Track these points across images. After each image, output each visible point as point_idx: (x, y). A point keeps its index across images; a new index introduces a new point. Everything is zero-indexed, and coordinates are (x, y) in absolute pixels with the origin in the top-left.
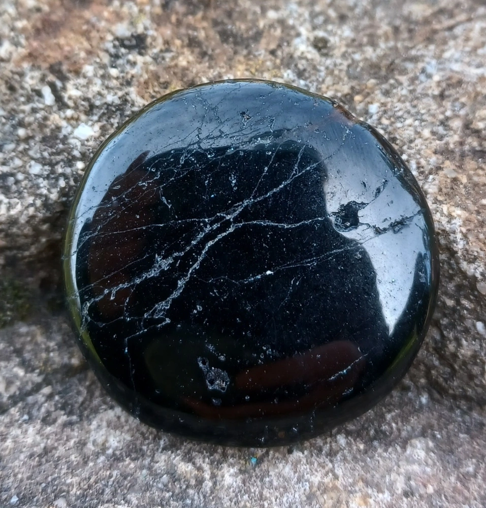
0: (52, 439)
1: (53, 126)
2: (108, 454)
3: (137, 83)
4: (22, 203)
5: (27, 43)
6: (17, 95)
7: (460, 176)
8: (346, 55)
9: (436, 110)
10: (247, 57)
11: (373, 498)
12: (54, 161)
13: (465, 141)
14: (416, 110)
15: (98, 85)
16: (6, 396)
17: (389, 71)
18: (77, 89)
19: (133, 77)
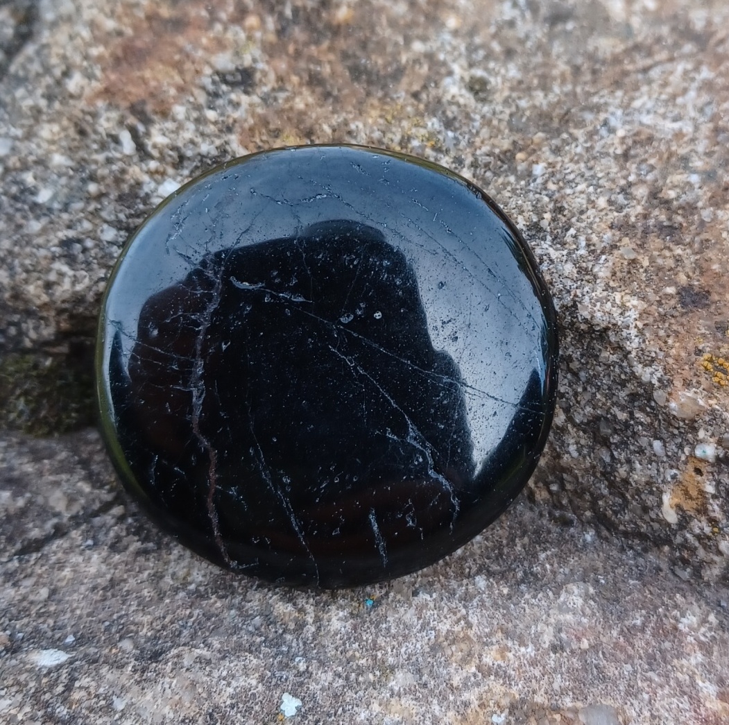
0: (121, 569)
1: (132, 182)
2: (189, 590)
3: (239, 130)
4: (90, 276)
5: (103, 75)
6: (89, 142)
7: (640, 258)
8: (510, 100)
9: (616, 174)
10: (382, 100)
11: (513, 652)
12: (132, 225)
13: (650, 213)
14: (592, 173)
15: (191, 131)
16: (67, 515)
17: (562, 123)
18: (164, 135)
19: (235, 121)
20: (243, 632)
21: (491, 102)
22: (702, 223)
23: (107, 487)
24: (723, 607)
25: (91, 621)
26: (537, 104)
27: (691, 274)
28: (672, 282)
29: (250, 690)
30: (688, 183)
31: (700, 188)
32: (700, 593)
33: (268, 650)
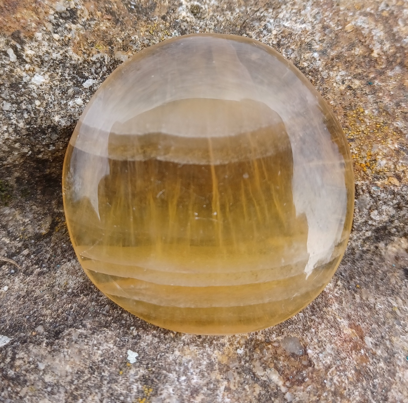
1: (17, 77)
2: (69, 293)
3: (72, 44)
10: (146, 22)
12: (19, 101)
15: (46, 46)
17: (242, 28)
18: (31, 49)
19: (69, 39)
20: (101, 315)
21: (204, 19)
22: (323, 79)
23: (18, 239)
24: (343, 276)
26: (228, 18)
29: (110, 351)
30: (313, 58)
31: (319, 60)
33: (115, 325)
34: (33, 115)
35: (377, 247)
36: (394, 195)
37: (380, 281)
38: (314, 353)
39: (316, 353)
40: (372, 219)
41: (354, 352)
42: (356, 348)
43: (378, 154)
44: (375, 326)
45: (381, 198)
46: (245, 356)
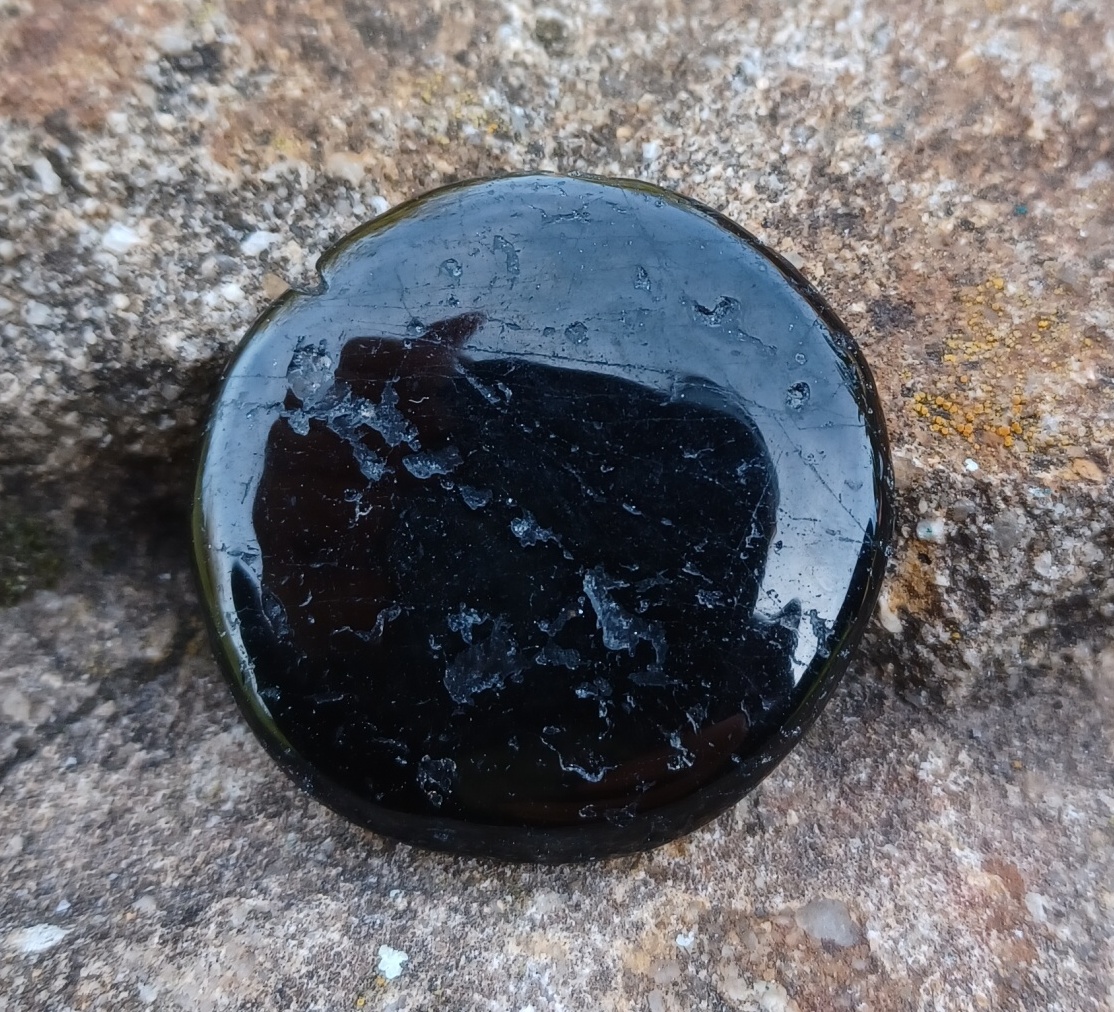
0: (123, 795)
1: (63, 233)
2: (225, 811)
3: (211, 139)
4: (20, 379)
7: (810, 265)
8: (599, 51)
9: (763, 145)
10: (413, 70)
11: (695, 842)
13: (817, 198)
14: (728, 147)
15: (139, 149)
16: (33, 725)
17: (677, 76)
18: (100, 158)
19: (202, 126)
20: (310, 864)
21: (571, 55)
22: (892, 204)
23: (86, 677)
24: (976, 738)
25: (90, 876)
26: (638, 52)
27: (884, 280)
28: (861, 296)
29: (332, 949)
30: (867, 149)
31: (883, 153)
32: (943, 723)
33: (349, 886)
34: (109, 335)
35: (1068, 659)
36: (1093, 508)
37: (1081, 749)
38: (886, 937)
39: (890, 937)
40: (1038, 577)
41: (994, 933)
42: (1000, 923)
43: (1041, 399)
44: (1058, 865)
45: (1056, 516)
46: (698, 954)
